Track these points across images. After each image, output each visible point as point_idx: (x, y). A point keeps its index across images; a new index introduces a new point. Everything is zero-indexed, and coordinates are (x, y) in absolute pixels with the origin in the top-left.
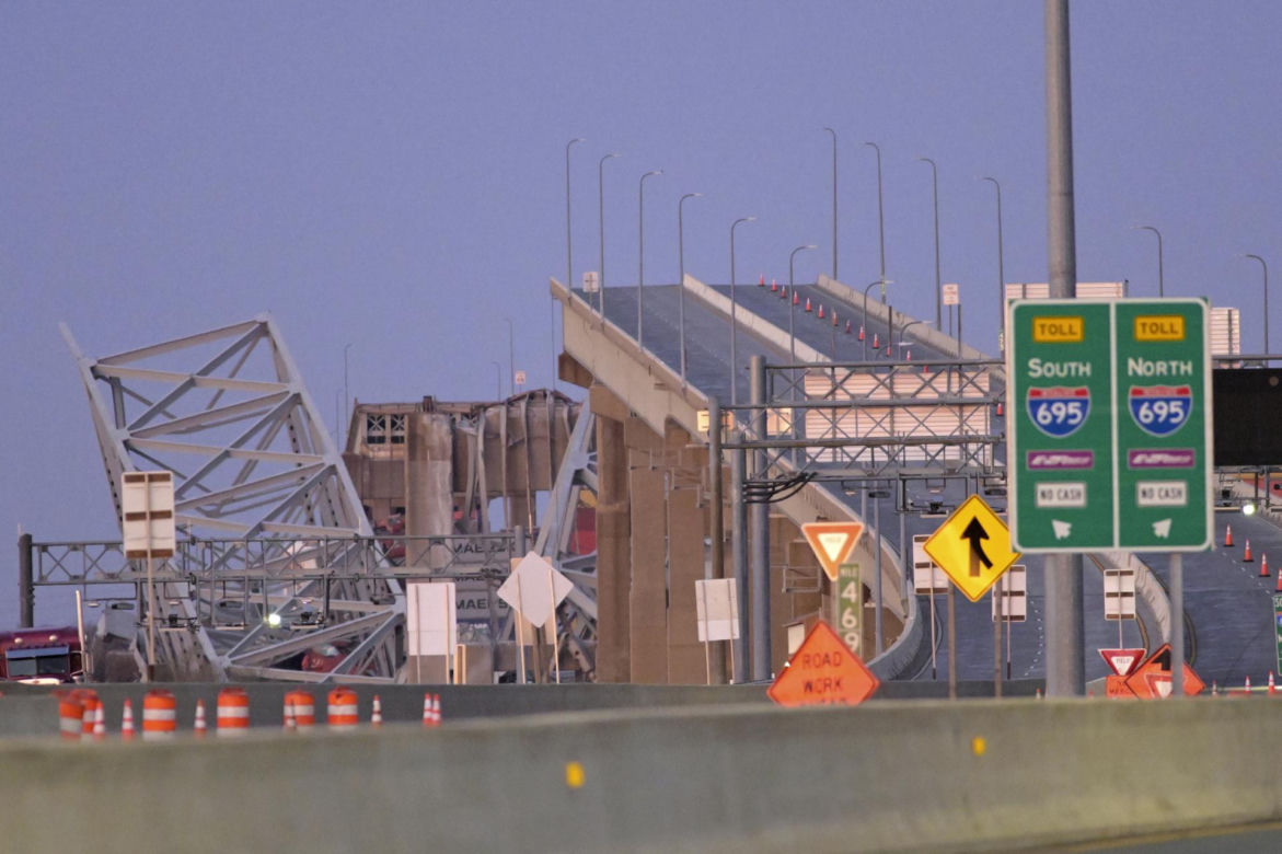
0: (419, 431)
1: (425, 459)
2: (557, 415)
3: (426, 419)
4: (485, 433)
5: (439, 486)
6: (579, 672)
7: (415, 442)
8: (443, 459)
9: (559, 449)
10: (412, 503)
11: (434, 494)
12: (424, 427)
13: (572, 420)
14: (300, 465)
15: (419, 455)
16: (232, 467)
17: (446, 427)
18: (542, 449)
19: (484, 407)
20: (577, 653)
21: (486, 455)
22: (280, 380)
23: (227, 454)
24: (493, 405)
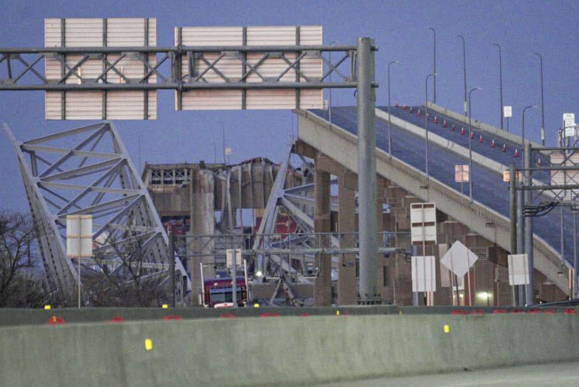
0: (198, 178)
1: (200, 191)
2: (267, 171)
3: (201, 172)
4: (231, 179)
5: (208, 205)
6: (288, 299)
7: (196, 184)
8: (209, 192)
9: (268, 188)
10: (195, 215)
11: (205, 209)
12: (200, 176)
13: (275, 174)
14: (125, 195)
15: (198, 191)
16: (92, 196)
17: (211, 176)
18: (259, 188)
19: (231, 167)
20: (287, 289)
21: (231, 190)
22: (116, 153)
23: (89, 190)
24: (235, 165)
